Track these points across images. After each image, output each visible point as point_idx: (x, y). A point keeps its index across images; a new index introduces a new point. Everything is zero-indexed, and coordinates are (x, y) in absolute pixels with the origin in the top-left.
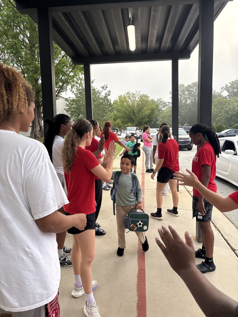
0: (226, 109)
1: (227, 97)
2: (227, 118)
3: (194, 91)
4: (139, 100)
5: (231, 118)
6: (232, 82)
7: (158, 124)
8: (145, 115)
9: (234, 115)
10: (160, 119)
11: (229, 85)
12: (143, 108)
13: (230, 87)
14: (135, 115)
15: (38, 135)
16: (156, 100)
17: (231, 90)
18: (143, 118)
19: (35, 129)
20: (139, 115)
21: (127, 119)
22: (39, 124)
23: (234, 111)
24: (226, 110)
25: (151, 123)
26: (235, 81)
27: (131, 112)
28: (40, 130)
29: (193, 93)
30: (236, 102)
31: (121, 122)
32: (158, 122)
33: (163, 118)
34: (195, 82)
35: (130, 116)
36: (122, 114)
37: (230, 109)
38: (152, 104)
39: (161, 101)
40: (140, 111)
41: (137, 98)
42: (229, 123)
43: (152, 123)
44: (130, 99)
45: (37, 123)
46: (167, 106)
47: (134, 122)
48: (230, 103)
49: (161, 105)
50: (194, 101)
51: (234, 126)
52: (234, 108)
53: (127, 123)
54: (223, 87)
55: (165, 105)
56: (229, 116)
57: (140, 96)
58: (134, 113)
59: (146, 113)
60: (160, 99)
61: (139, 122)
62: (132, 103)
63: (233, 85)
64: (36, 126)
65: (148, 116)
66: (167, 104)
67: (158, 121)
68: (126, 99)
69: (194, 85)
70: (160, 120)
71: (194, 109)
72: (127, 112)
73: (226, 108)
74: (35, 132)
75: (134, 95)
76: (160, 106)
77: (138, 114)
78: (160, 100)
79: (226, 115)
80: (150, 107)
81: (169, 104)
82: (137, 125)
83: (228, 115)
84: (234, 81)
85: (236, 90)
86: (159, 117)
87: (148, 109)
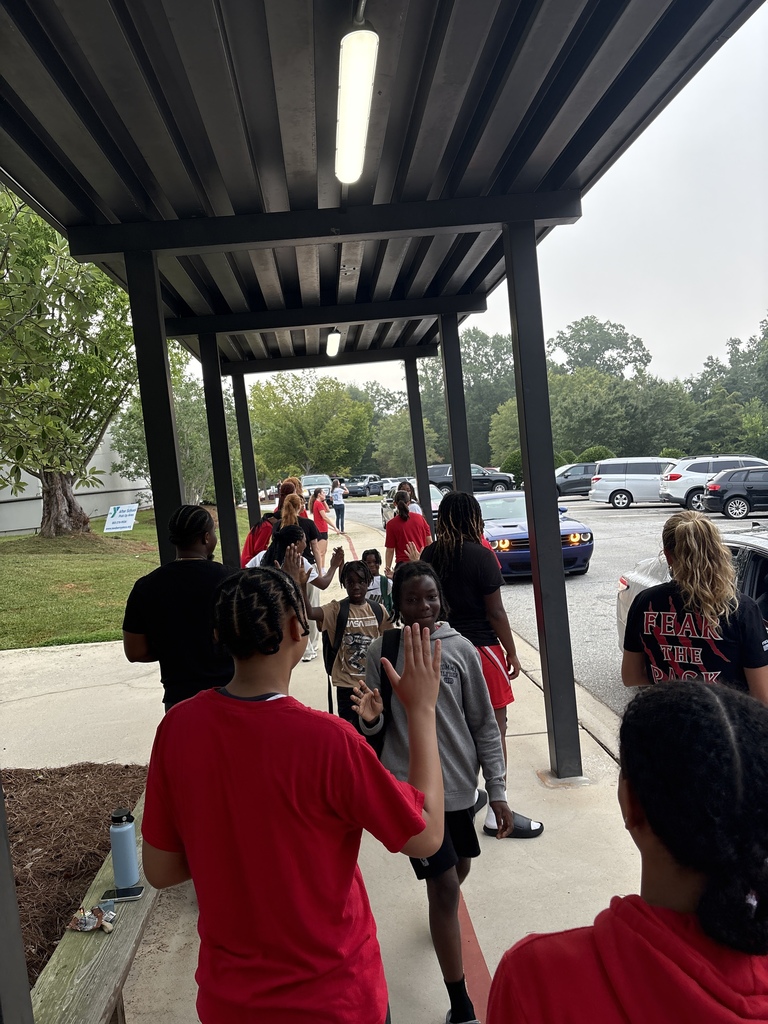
0: (565, 404)
1: (566, 367)
2: (569, 429)
3: (472, 354)
4: (313, 395)
5: (582, 428)
6: (575, 323)
7: (375, 460)
8: (338, 437)
9: (588, 420)
10: (382, 444)
11: (568, 333)
12: (327, 418)
13: (572, 337)
14: (306, 439)
15: (65, 526)
16: (362, 388)
17: (576, 347)
18: (330, 448)
19: (55, 510)
20: (319, 439)
21: (282, 452)
22: (65, 494)
23: (585, 410)
24: (566, 408)
25: (357, 461)
26: (583, 320)
27: (293, 432)
28: (70, 512)
29: (468, 361)
30: (591, 382)
31: (266, 462)
32: (374, 455)
33: (389, 440)
34: (472, 329)
35: (292, 444)
36: (266, 439)
37: (574, 403)
38: (354, 406)
39: (378, 391)
40: (319, 426)
41: (308, 390)
42: (576, 442)
43: (360, 460)
44: (285, 391)
45: (59, 492)
46: (396, 402)
47: (307, 459)
48: (573, 385)
49: (380, 400)
50: (472, 383)
51: (584, 453)
52: (586, 401)
53: (284, 463)
54: (552, 339)
55: (390, 400)
56: (574, 425)
57: (318, 384)
58: (302, 433)
59: (338, 432)
60: (375, 383)
61: (321, 460)
62: (293, 404)
63: (577, 331)
64: (57, 503)
65: (347, 440)
66: (397, 397)
67: (376, 450)
68: (274, 395)
69: (471, 337)
70: (379, 448)
71: (476, 408)
72: (282, 432)
73: (564, 400)
74: (57, 519)
75: (298, 379)
76: (376, 403)
77: (316, 435)
78: (375, 388)
79: (567, 420)
80: (348, 413)
81: (402, 399)
82: (317, 467)
83: (571, 420)
84: (579, 320)
85: (587, 346)
86: (377, 441)
87: (345, 421)
